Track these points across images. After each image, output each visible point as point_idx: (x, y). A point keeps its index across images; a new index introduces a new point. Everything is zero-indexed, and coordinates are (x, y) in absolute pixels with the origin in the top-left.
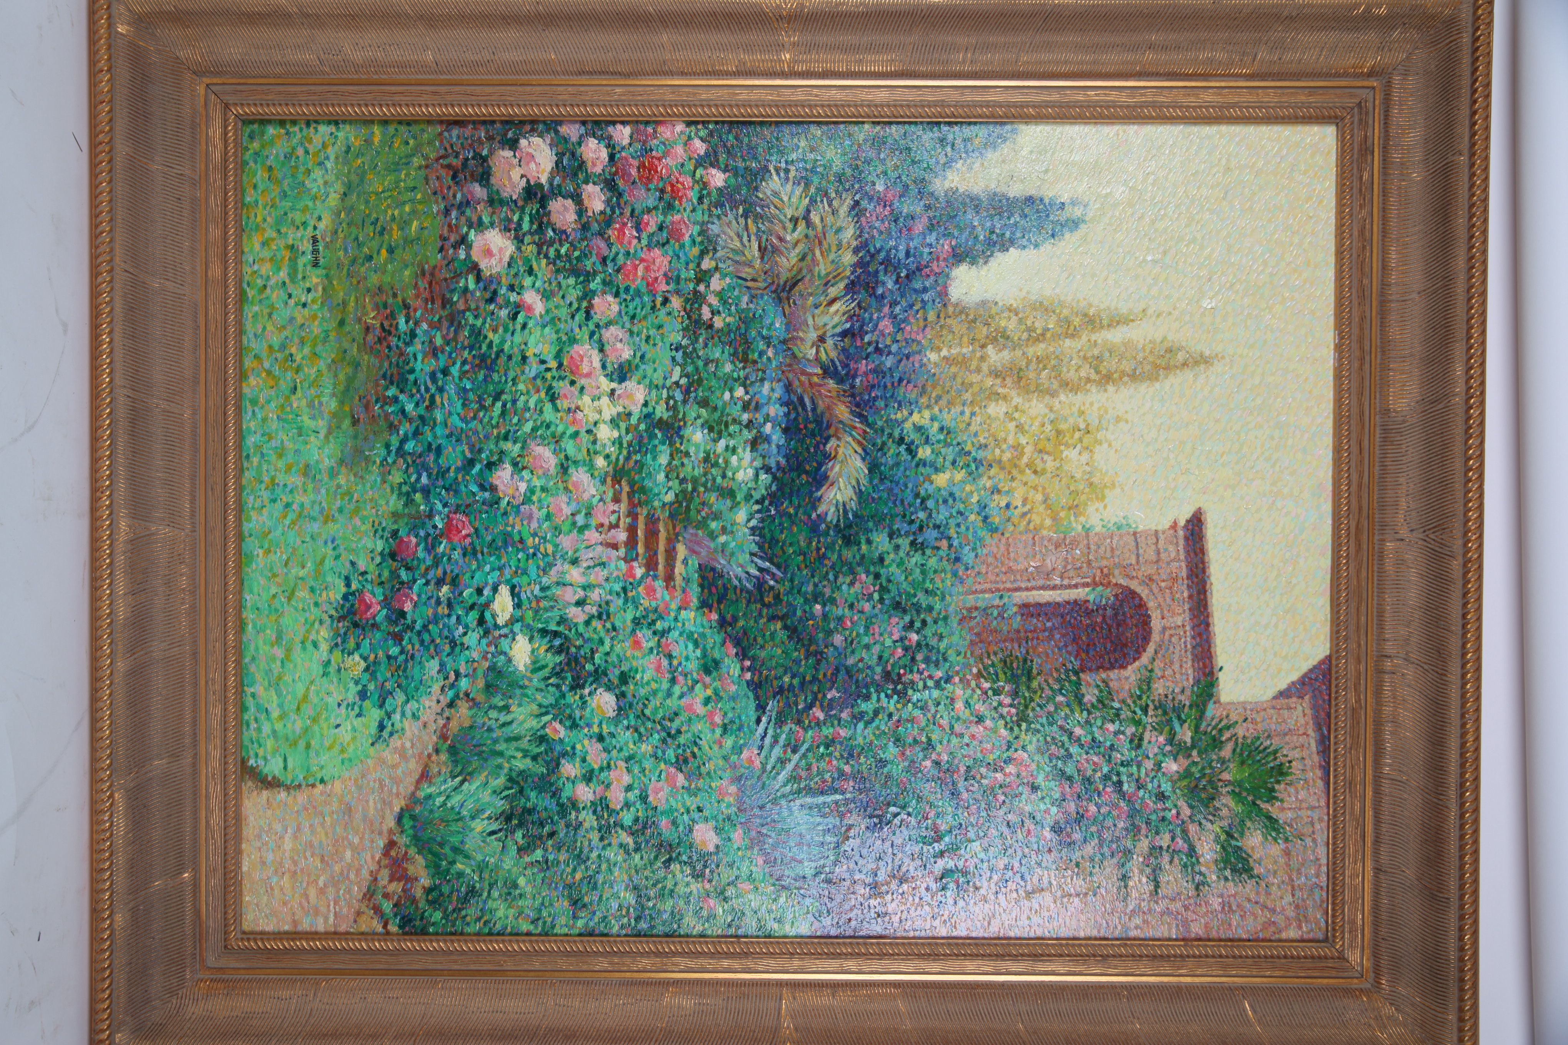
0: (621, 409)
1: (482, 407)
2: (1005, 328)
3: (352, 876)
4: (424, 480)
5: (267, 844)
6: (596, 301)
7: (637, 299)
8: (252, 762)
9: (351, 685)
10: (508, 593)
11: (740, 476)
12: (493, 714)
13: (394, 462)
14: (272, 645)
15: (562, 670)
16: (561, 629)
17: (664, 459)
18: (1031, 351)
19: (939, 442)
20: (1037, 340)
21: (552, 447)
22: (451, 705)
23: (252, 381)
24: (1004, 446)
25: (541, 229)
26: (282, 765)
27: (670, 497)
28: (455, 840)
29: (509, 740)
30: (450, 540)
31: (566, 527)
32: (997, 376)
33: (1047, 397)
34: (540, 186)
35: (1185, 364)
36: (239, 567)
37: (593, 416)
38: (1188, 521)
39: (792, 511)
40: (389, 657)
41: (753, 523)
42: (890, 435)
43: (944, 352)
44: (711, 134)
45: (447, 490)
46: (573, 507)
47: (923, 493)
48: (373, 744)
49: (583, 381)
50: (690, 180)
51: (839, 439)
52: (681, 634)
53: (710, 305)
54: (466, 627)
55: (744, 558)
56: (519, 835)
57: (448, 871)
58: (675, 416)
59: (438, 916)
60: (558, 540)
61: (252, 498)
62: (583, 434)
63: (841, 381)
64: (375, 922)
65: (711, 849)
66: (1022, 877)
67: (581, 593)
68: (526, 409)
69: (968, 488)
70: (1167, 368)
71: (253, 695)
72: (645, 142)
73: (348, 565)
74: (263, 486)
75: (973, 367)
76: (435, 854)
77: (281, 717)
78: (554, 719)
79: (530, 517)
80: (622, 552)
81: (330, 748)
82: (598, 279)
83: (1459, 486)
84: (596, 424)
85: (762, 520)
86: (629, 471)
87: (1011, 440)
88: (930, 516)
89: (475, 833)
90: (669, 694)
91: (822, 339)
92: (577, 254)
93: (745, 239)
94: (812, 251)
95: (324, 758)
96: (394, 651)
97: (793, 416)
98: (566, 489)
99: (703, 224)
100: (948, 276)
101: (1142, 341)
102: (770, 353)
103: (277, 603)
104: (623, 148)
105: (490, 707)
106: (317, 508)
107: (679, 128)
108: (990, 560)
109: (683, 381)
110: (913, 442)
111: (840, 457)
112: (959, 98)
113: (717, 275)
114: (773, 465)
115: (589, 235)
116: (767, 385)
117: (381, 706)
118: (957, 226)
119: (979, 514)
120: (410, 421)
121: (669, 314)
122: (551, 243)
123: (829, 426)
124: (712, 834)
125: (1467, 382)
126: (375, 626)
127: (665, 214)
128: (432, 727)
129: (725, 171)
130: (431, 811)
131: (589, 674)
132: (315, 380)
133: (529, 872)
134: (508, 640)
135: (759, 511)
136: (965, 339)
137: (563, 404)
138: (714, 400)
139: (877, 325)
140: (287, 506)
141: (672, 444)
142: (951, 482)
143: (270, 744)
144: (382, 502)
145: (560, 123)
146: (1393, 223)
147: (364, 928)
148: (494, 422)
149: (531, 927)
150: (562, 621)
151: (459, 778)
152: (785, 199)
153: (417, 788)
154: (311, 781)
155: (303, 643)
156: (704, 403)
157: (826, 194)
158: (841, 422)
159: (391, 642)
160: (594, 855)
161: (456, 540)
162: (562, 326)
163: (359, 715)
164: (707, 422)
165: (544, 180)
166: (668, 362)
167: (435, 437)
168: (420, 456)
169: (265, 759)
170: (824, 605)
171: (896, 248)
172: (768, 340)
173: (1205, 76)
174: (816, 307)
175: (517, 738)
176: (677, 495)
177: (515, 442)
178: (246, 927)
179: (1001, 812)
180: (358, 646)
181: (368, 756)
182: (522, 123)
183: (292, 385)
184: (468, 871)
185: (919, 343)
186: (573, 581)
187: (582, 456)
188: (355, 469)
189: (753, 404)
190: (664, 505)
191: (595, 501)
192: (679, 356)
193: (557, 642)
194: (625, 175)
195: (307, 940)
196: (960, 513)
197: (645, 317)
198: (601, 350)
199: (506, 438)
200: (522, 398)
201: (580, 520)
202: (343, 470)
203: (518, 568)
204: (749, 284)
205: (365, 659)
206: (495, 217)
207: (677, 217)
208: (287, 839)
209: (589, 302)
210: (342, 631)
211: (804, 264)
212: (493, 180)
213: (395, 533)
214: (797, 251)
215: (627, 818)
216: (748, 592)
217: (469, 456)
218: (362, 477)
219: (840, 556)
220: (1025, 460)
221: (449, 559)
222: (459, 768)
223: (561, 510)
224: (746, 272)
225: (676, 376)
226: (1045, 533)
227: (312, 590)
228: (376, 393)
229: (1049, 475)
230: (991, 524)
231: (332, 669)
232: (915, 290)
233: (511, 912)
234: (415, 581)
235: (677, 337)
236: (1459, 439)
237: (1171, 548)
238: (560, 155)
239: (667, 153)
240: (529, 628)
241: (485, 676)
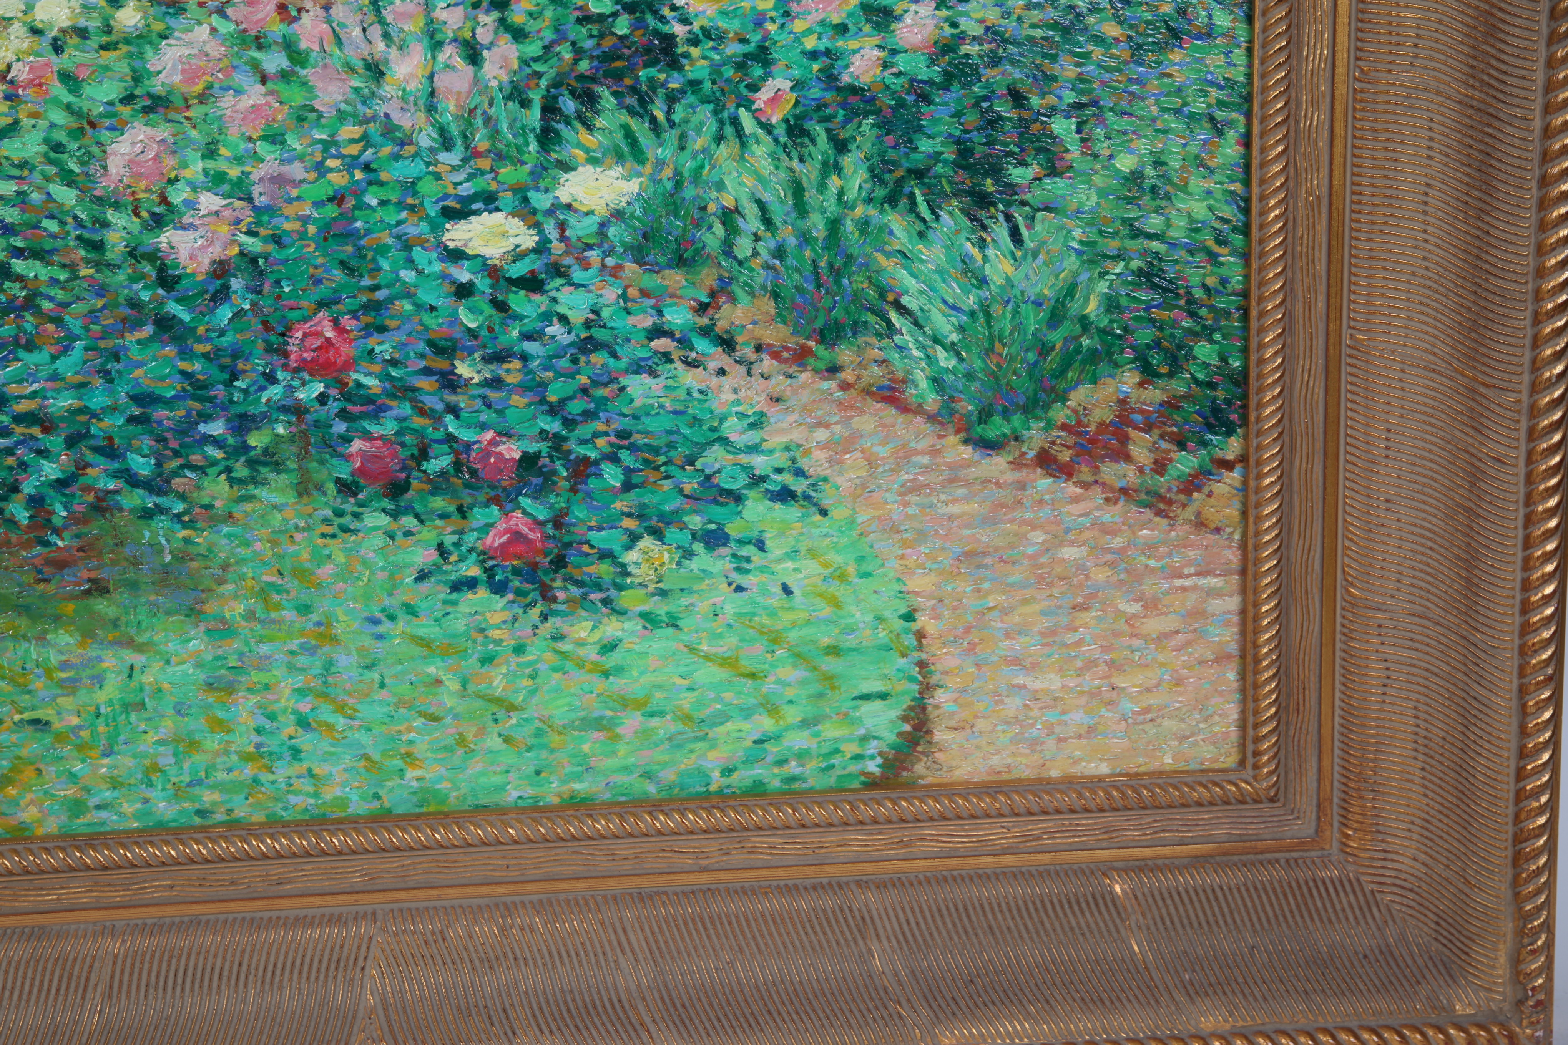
1: (30, 303)
3: (1117, 542)
4: (216, 428)
5: (1050, 729)
8: (873, 767)
9: (694, 564)
10: (462, 225)
12: (743, 247)
13: (182, 497)
14: (615, 738)
15: (634, 90)
16: (536, 97)
21: (105, 136)
22: (727, 344)
23: (29, 815)
26: (878, 704)
28: (1033, 320)
29: (801, 208)
30: (350, 365)
31: (296, 96)
36: (446, 818)
37: (18, 36)
40: (628, 486)
45: (234, 376)
46: (244, 79)
48: (824, 513)
54: (547, 317)
56: (1018, 175)
57: (1104, 332)
59: (1204, 351)
60: (328, 113)
61: (293, 799)
62: (65, 61)
64: (1219, 488)
67: (448, 53)
68: (21, 200)
71: (728, 771)
73: (426, 586)
74: (266, 777)
76: (1066, 365)
77: (772, 709)
78: (747, 103)
79: (279, 180)
81: (836, 604)
84: (36, 31)
89: (1017, 277)
95: (859, 615)
96: (612, 476)
98: (202, 98)
103: (524, 733)
105: (728, 254)
106: (303, 661)
117: (737, 498)
120: (82, 466)
126: (559, 521)
128: (779, 383)
130: (970, 376)
131: (639, 25)
132: (12, 681)
133: (1103, 148)
134: (572, 220)
140: (304, 723)
143: (831, 731)
144: (277, 519)
147: (1233, 512)
148: (62, 276)
149: (1232, 135)
150: (517, 95)
151: (893, 316)
153: (919, 410)
154: (910, 641)
155: (606, 674)
159: (593, 483)
161: (347, 351)
163: (760, 545)
167: (114, 409)
168: (161, 440)
169: (864, 739)
175: (798, 190)
177: (105, 225)
178: (1230, 760)
180: (606, 555)
181: (852, 521)
183: (29, 730)
184: (1102, 287)
186: (421, 72)
187: (120, 64)
188: (207, 583)
191: (226, 27)
193: (569, 105)
195: (1257, 632)
199: (98, 246)
201: (273, 61)
202: (212, 607)
203: (401, 205)
205: (634, 538)
208: (1038, 685)
210: (575, 591)
213: (346, 488)
217: (148, 330)
218: (225, 567)
221: (394, 362)
222: (871, 318)
223: (255, 108)
227: (487, 660)
228: (27, 545)
231: (662, 609)
233: (1196, 184)
234: (450, 439)
240: (539, 172)
241: (656, 269)
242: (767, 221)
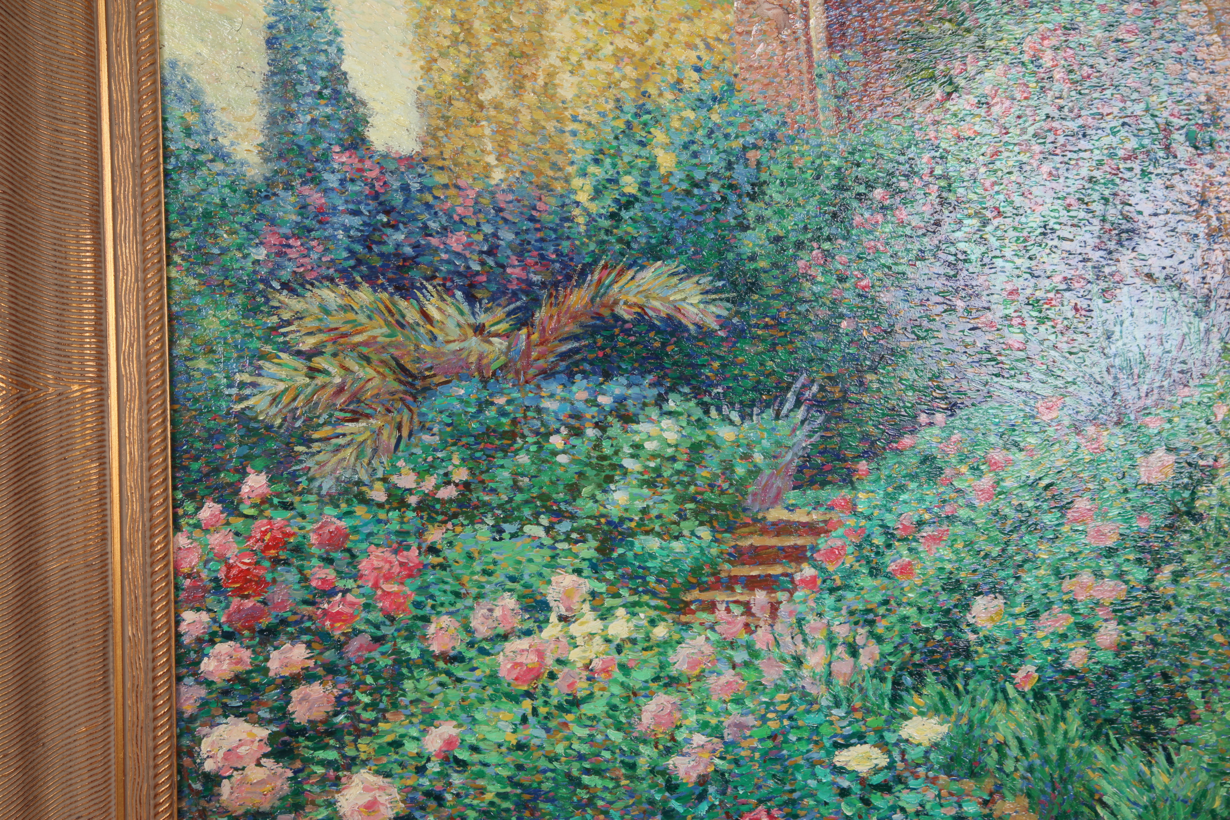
0: (586, 607)
1: (590, 802)
2: (456, 76)
6: (435, 648)
7: (432, 590)
10: (845, 752)
11: (672, 437)
12: (1009, 765)
15: (945, 672)
16: (889, 676)
17: (653, 544)
18: (486, 40)
19: (614, 165)
20: (469, 30)
21: (642, 700)
24: (617, 75)
25: (333, 732)
27: (705, 533)
28: (1182, 812)
29: (1042, 742)
31: (752, 676)
32: (521, 87)
33: (547, 17)
34: (272, 737)
37: (598, 644)
39: (716, 364)
41: (735, 416)
42: (608, 232)
43: (491, 159)
44: (191, 496)
46: (723, 667)
47: (685, 186)
49: (550, 661)
50: (258, 522)
51: (616, 302)
52: (890, 511)
53: (437, 487)
54: (893, 809)
55: (783, 427)
56: (1169, 723)
58: (594, 531)
60: (770, 686)
62: (623, 658)
63: (536, 302)
65: (1171, 458)
66: (1190, 39)
67: (840, 650)
68: (590, 740)
69: (676, 124)
72: (205, 590)
75: (510, 120)
78: (1010, 680)
79: (740, 726)
80: (781, 596)
82: (405, 647)
84: (608, 641)
85: (732, 405)
86: (671, 590)
87: (608, 66)
88: (716, 175)
89: (1171, 785)
90: (970, 522)
91: (479, 329)
92: (369, 680)
93: (341, 441)
94: (354, 347)
97: (587, 367)
98: (699, 678)
99: (321, 501)
100: (385, 156)
102: (501, 401)
104: (215, 620)
105: (1001, 770)
107: (182, 540)
108: (771, 92)
109: (544, 520)
110: (616, 201)
111: (640, 300)
112: (129, 143)
113: (394, 479)
114: (655, 391)
115: (341, 663)
116: (546, 404)
118: (313, 143)
119: (710, 109)
121: (451, 543)
122: (356, 717)
123: (599, 317)
124: (1152, 458)
127: (309, 556)
129: (245, 474)
131: (948, 634)
133: (1218, 707)
134: (909, 750)
135: (719, 409)
136: (472, 131)
137: (582, 688)
138: (570, 476)
139: (458, 254)
141: (632, 534)
142: (667, 147)
145: (180, 713)
148: (611, 785)
150: (878, 674)
151: (1099, 809)
152: (282, 386)
156: (574, 490)
157: (274, 329)
158: (592, 300)
160: (1190, 618)
162: (472, 695)
164: (599, 486)
165: (263, 733)
166: (519, 542)
170: (842, 316)
171: (346, 229)
172: (483, 405)
174: (434, 338)
175: (1040, 730)
176: (702, 524)
177: (638, 754)
179: (1104, 69)
182: (180, 770)
184: (1223, 792)
185: (479, 195)
186: (824, 662)
187: (653, 659)
189: (572, 422)
190: (716, 540)
191: (713, 637)
192: (509, 528)
193: (908, 680)
194: (253, 616)
196: (709, 136)
197: (457, 578)
198: (505, 637)
199: (633, 767)
200: (576, 746)
201: (740, 656)
203: (809, 740)
204: (405, 433)
206: (320, 801)
207: (313, 538)
209: (437, 658)
211: (374, 357)
212: (266, 807)
214: (356, 368)
215: (1139, 574)
216: (828, 420)
219: (775, 297)
220: (634, 47)
222: (1086, 810)
223: (729, 683)
224: (388, 437)
225: (539, 532)
226: (731, 18)
229: (654, 14)
230: (722, 93)
232: (406, 201)
235: (484, 533)
238: (227, 711)
239: (222, 558)
240: (889, 721)
241: (959, 779)
242: (1023, 750)
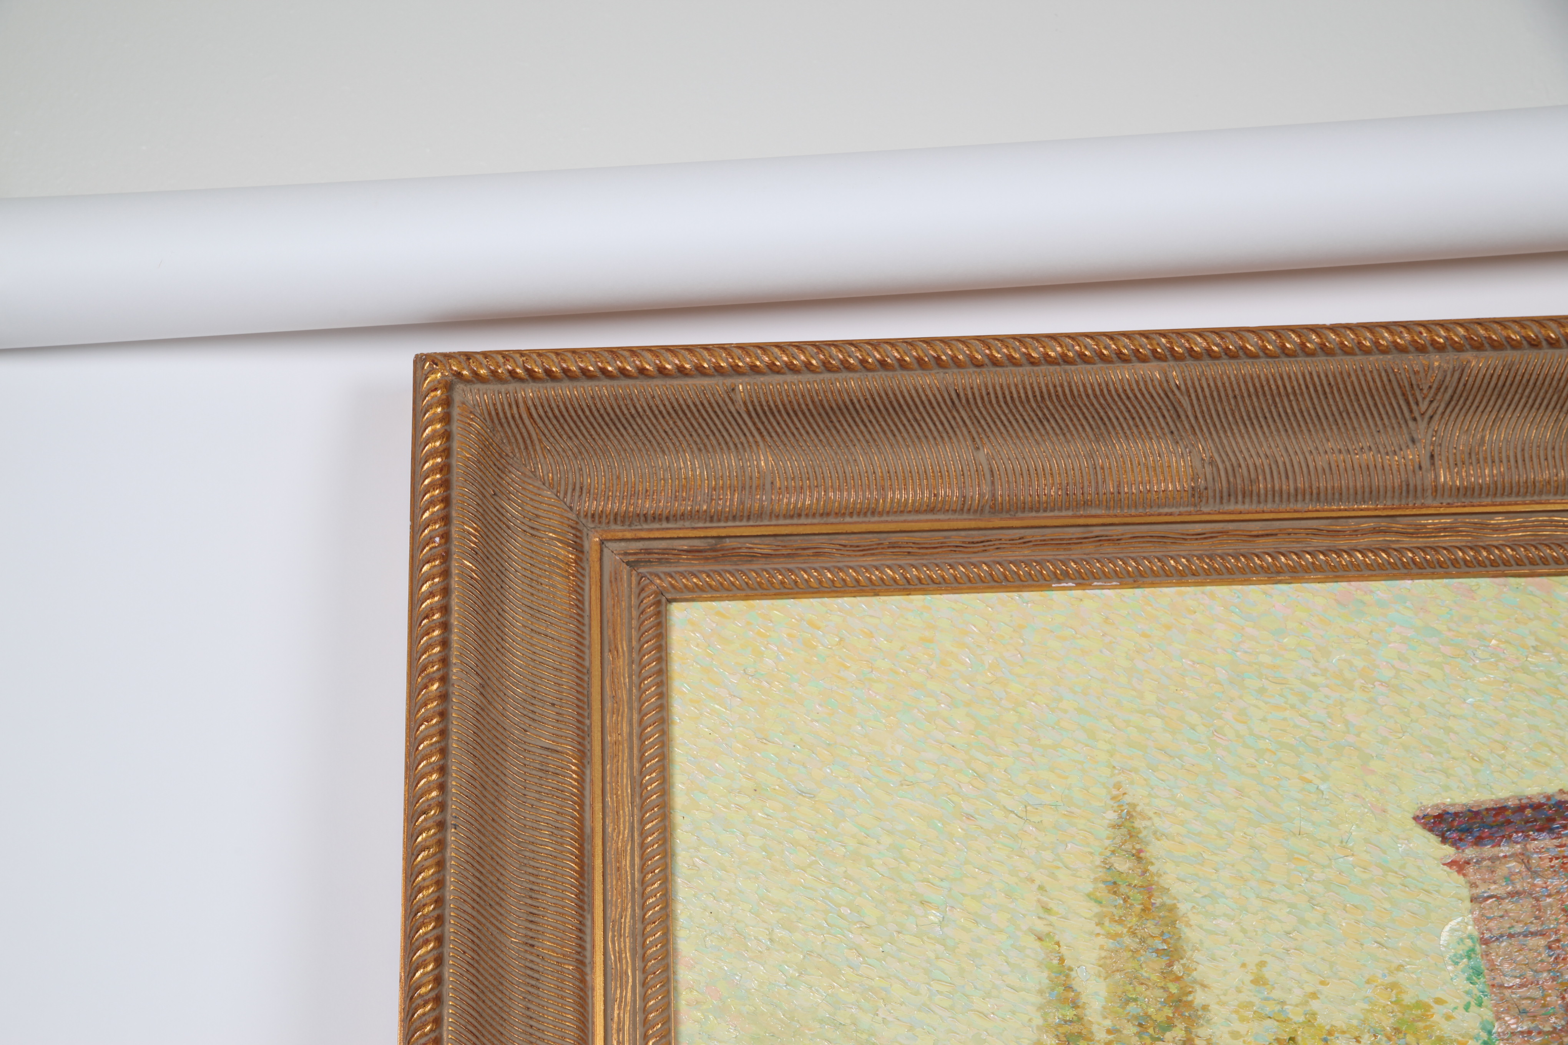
35: (1138, 856)
38: (1444, 840)
70: (1148, 889)
83: (1332, 365)
101: (1101, 940)
125: (1143, 359)
146: (852, 497)
173: (582, 840)
236: (1247, 368)
237: (1502, 870)
